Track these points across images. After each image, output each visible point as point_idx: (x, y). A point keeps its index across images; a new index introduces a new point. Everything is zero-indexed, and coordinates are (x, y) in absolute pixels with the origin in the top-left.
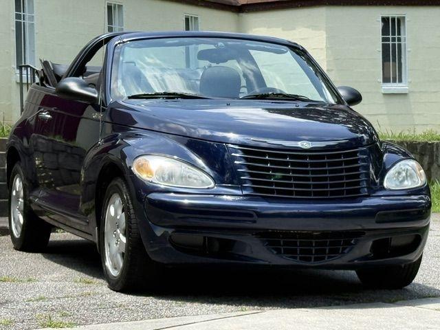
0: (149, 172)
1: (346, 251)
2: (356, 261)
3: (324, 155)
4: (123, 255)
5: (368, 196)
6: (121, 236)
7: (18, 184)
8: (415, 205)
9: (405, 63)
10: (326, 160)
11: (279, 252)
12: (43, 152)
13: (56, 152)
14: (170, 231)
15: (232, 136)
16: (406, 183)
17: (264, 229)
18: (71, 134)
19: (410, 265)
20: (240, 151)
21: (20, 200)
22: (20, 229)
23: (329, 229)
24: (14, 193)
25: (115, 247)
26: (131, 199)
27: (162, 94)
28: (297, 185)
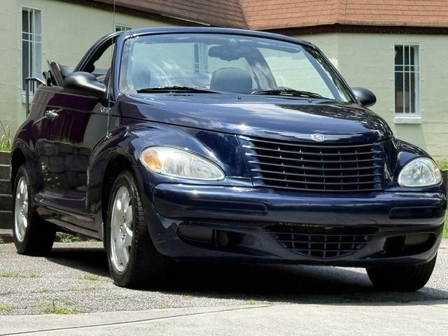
0: (157, 163)
1: (358, 247)
2: (368, 258)
3: (337, 149)
4: (129, 248)
5: (382, 191)
6: (128, 230)
7: (23, 187)
8: (430, 203)
9: (418, 92)
10: (339, 154)
11: (289, 246)
12: (49, 156)
13: (62, 155)
14: (178, 223)
15: (243, 128)
16: (421, 181)
17: (275, 222)
18: (78, 136)
19: (425, 264)
20: (251, 143)
21: (25, 202)
22: (23, 233)
23: (341, 223)
24: (18, 196)
25: (121, 242)
26: (139, 191)
27: (171, 89)
28: (309, 179)
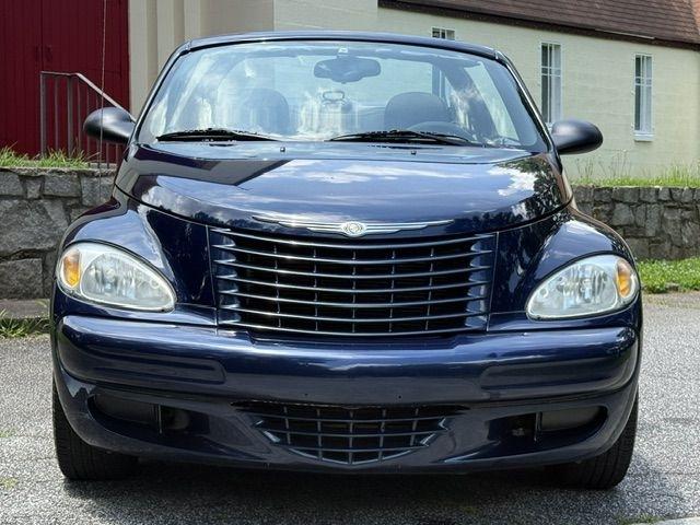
1: (424, 442)
3: (391, 251)
10: (393, 260)
14: (89, 388)
28: (324, 310)
